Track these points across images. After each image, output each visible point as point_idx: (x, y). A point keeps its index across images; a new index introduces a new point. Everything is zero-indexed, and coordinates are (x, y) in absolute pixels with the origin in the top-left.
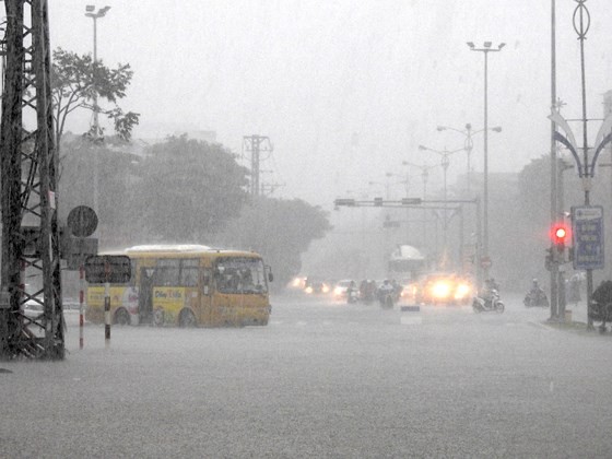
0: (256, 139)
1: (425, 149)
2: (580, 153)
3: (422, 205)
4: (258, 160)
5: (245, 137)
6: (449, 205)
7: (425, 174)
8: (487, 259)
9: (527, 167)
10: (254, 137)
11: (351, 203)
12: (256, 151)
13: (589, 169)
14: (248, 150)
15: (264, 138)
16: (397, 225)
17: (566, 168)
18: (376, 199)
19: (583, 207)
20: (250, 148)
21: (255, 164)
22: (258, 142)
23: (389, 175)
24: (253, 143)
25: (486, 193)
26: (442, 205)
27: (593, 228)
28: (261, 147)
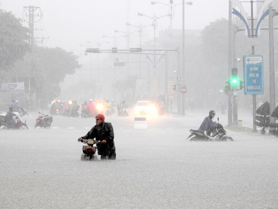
0: (32, 8)
1: (142, 15)
2: (249, 23)
3: (143, 52)
4: (33, 22)
5: (24, 7)
6: (158, 52)
7: (140, 31)
8: (184, 87)
9: (207, 27)
10: (30, 7)
11: (96, 51)
12: (31, 16)
13: (255, 31)
14: (26, 16)
15: (37, 7)
16: (123, 64)
17: (239, 30)
18: (113, 48)
19: (250, 56)
20: (28, 14)
21: (31, 25)
22: (33, 11)
23: (116, 31)
24: (30, 11)
25: (184, 45)
26: (152, 52)
27: (257, 69)
28: (35, 14)
